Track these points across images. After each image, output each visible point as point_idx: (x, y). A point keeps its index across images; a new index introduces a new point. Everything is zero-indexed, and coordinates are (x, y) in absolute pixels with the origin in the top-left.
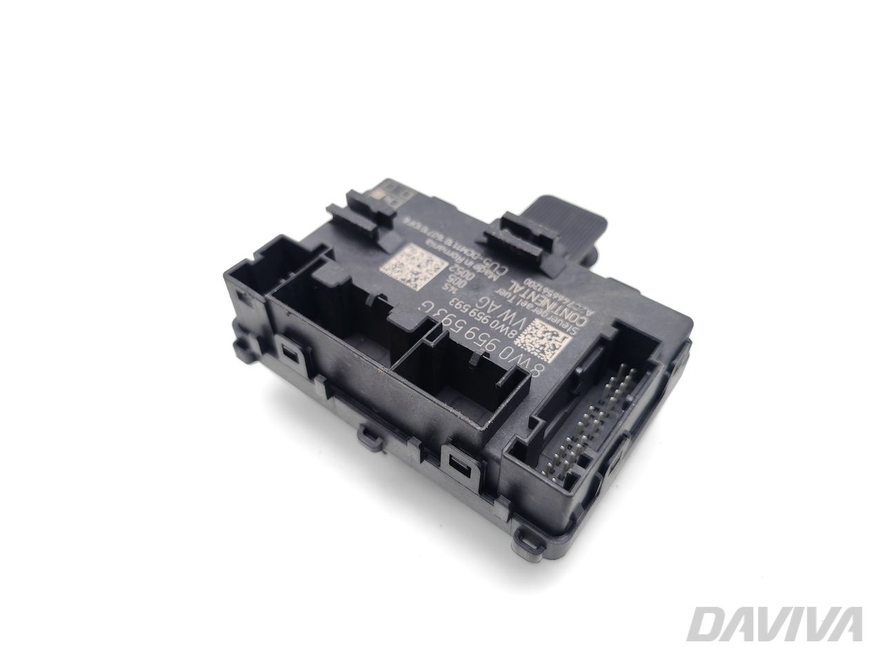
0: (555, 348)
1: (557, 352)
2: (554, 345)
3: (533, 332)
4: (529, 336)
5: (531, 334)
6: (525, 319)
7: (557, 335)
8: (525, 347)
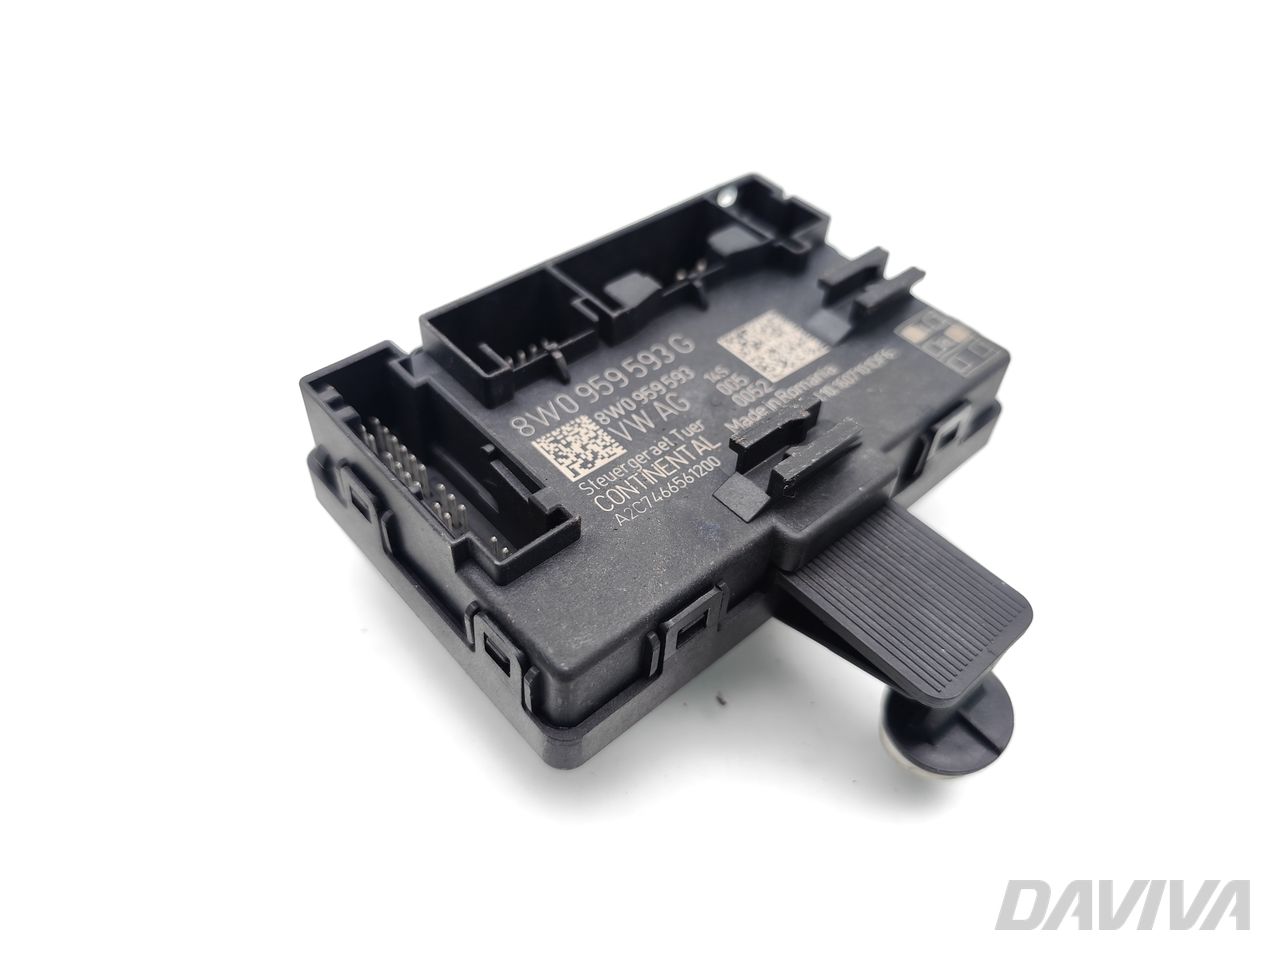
0: (557, 456)
1: (551, 458)
2: (566, 457)
3: (598, 441)
4: (593, 434)
5: (596, 438)
6: (630, 438)
7: (584, 466)
8: (572, 425)
